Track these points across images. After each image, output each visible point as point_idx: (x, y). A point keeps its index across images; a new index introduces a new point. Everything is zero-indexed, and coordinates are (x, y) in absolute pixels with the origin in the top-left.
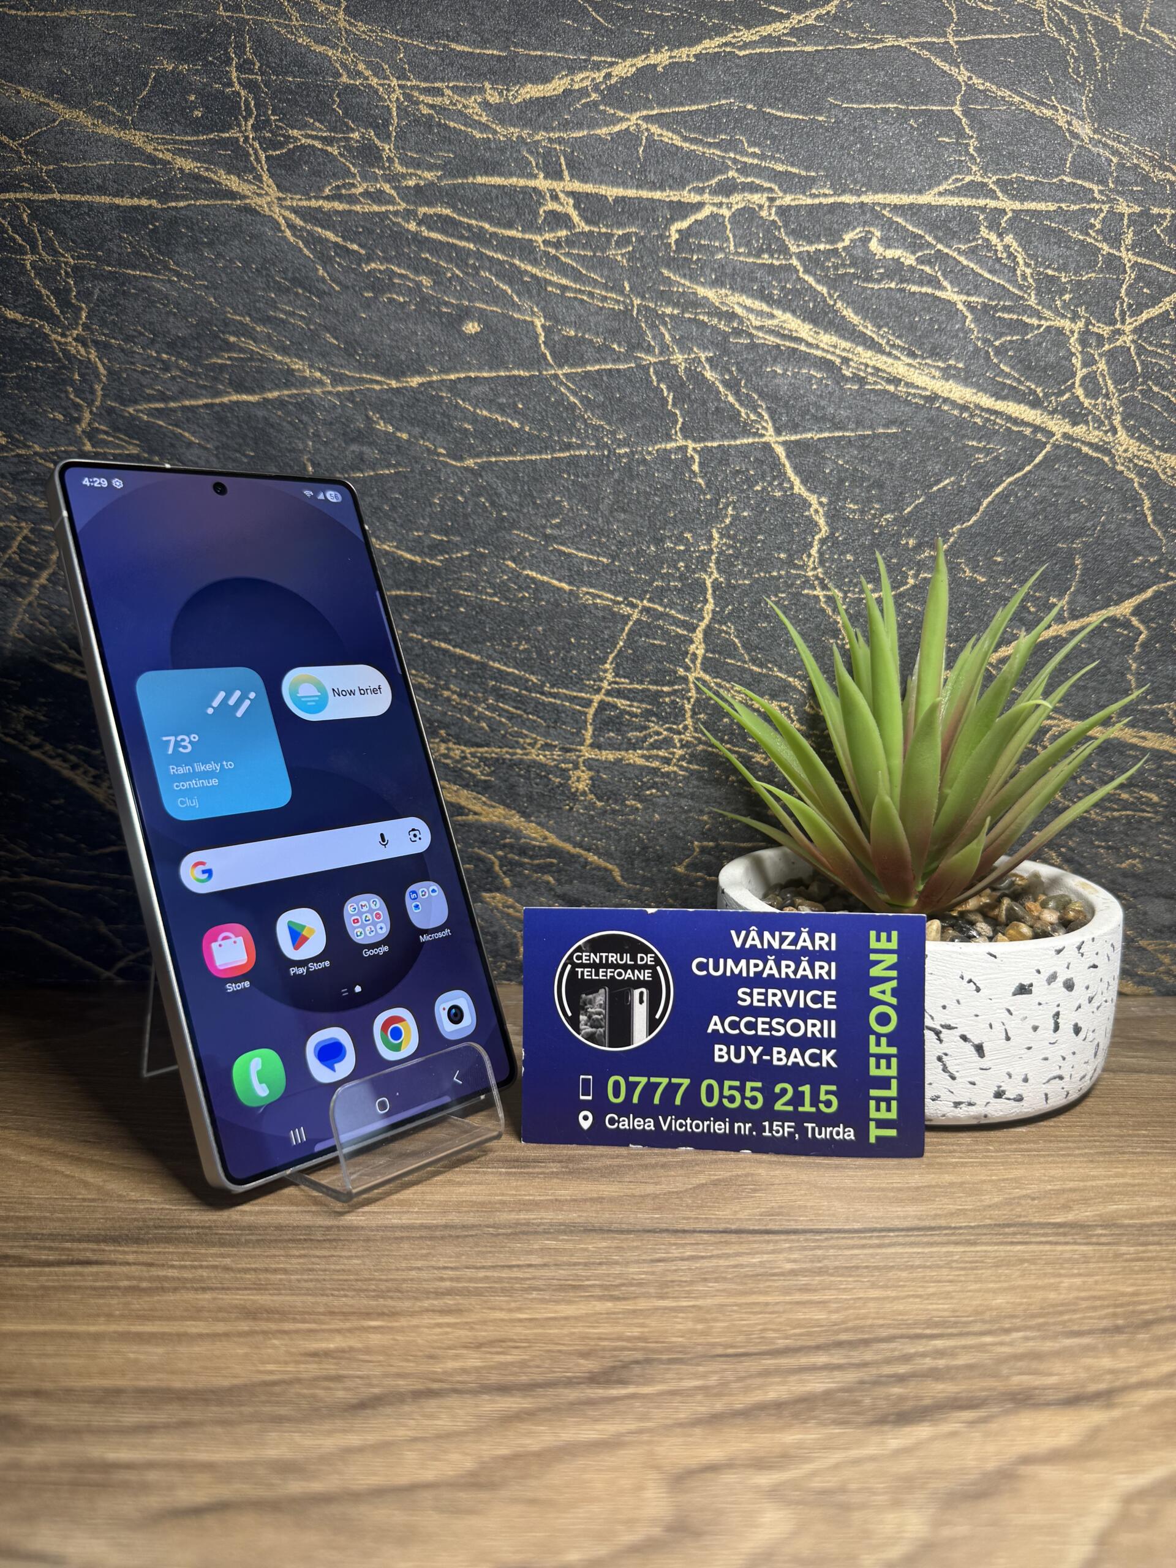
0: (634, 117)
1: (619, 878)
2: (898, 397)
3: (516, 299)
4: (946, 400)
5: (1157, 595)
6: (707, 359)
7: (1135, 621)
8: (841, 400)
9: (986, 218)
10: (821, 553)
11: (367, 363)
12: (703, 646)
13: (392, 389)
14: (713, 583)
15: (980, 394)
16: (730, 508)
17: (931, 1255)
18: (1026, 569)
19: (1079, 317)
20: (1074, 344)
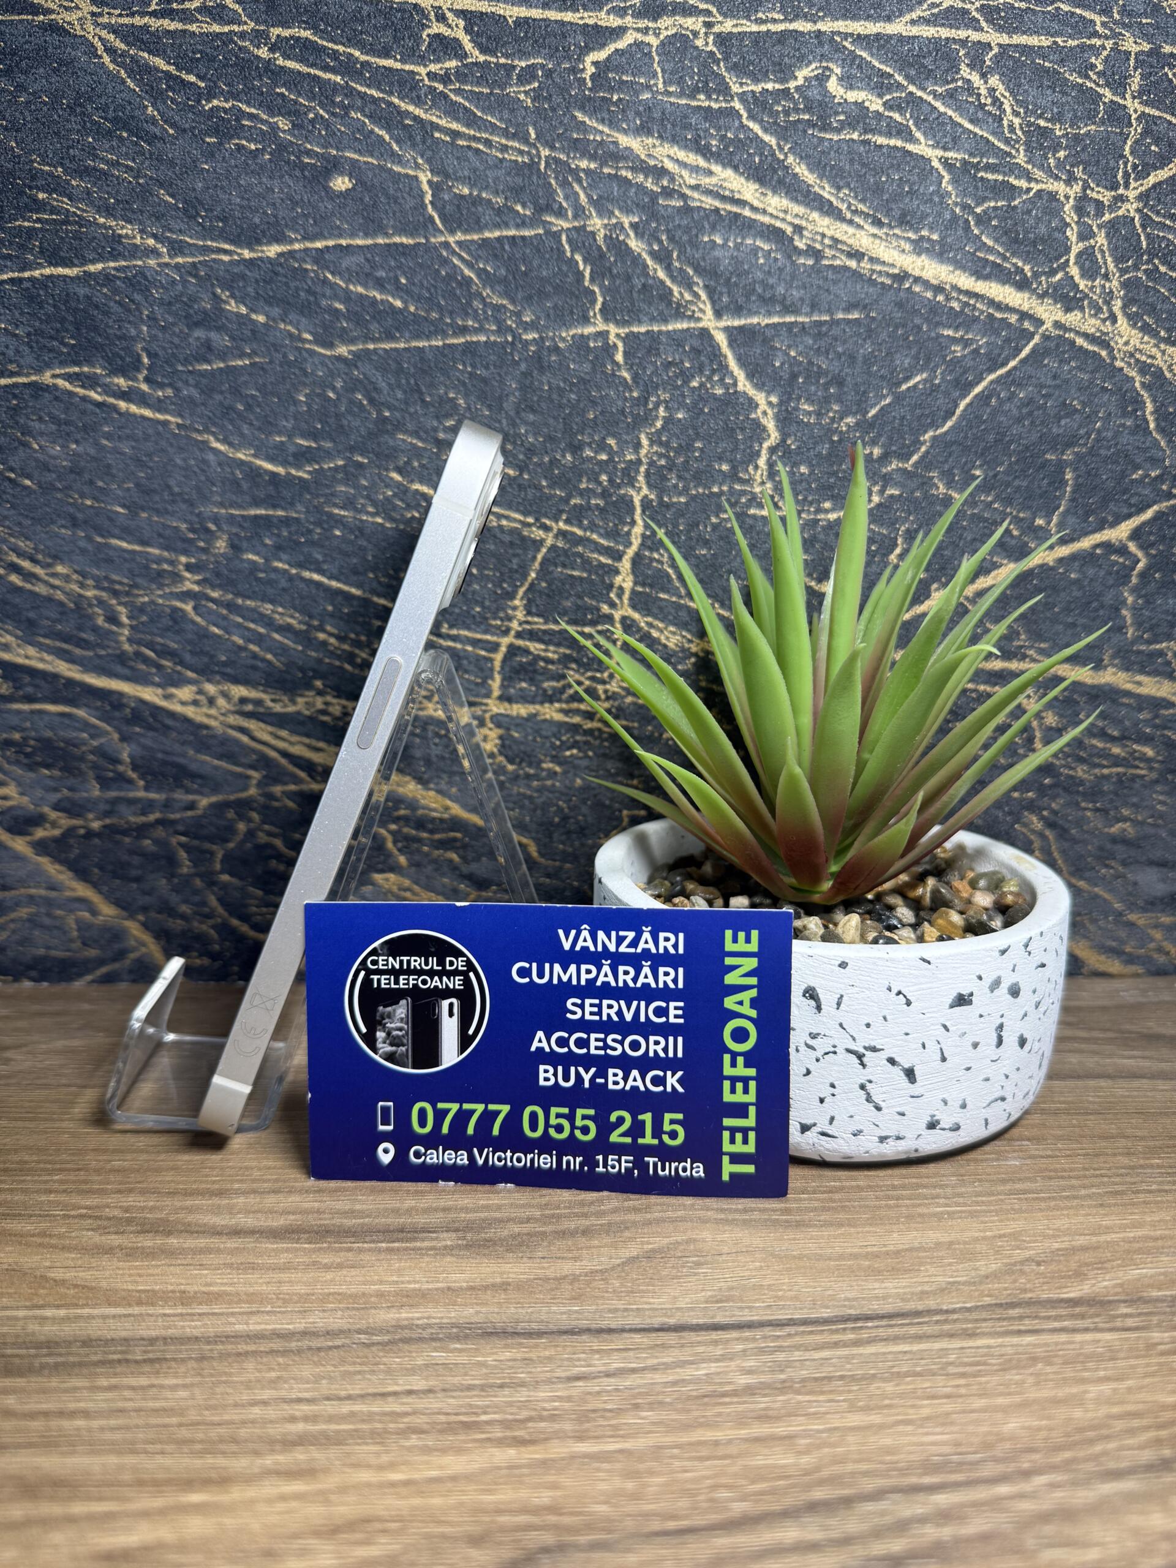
1: (535, 854)
2: (861, 275)
3: (395, 147)
4: (917, 280)
5: (1159, 516)
6: (634, 226)
7: (1132, 547)
9: (967, 55)
10: (770, 463)
11: (212, 228)
12: (631, 578)
13: (245, 260)
14: (642, 501)
15: (958, 272)
16: (661, 409)
17: (921, 1355)
18: (1008, 485)
19: (1076, 179)
20: (1069, 213)
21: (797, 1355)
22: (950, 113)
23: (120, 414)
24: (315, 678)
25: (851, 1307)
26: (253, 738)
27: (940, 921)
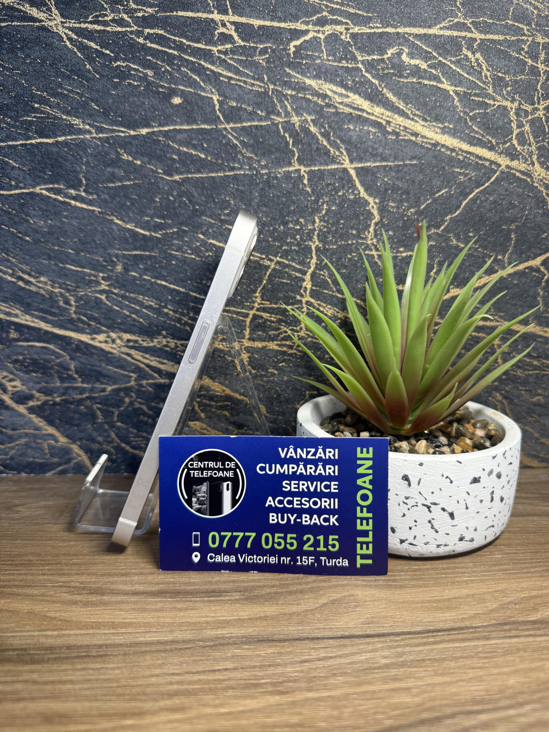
1: (265, 412)
2: (417, 144)
3: (202, 84)
4: (443, 146)
6: (312, 120)
7: (542, 269)
9: (466, 43)
10: (375, 230)
11: (116, 121)
12: (310, 283)
13: (131, 136)
14: (316, 247)
15: (462, 142)
16: (325, 205)
17: (465, 649)
18: (485, 240)
19: (515, 100)
20: (512, 115)
21: (407, 649)
23: (72, 207)
24: (163, 330)
25: (430, 626)
26: (133, 358)
27: (461, 443)
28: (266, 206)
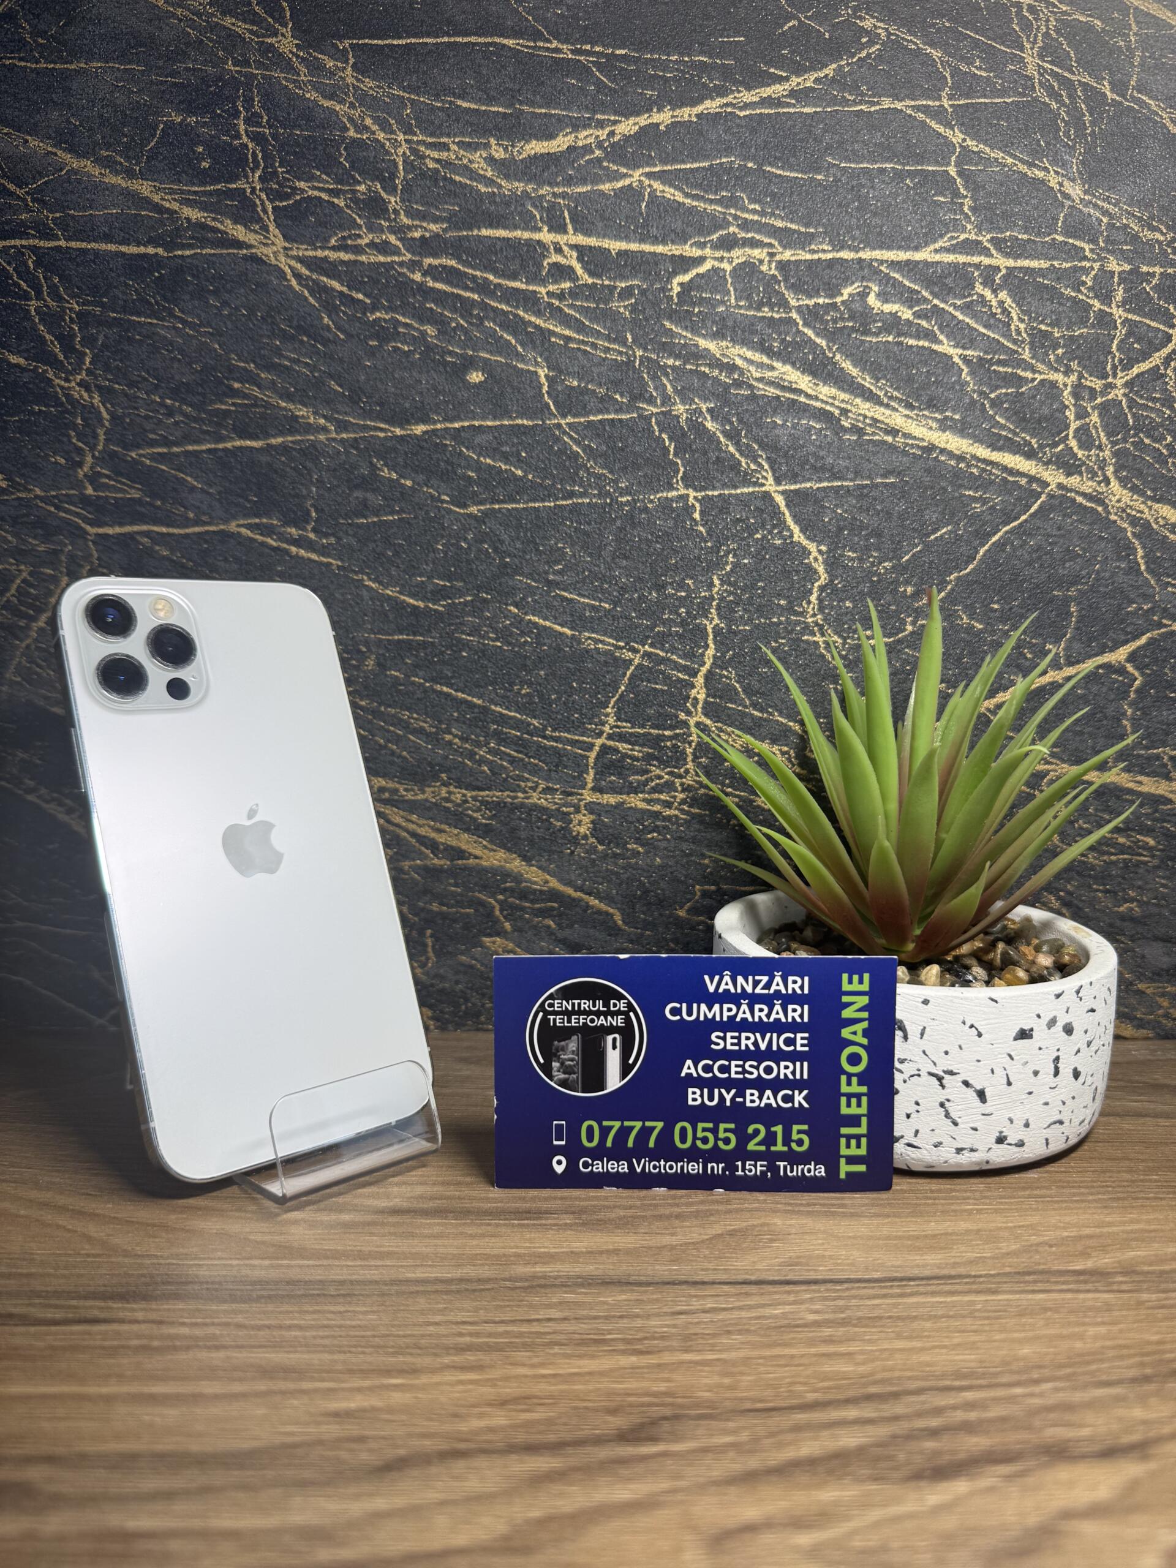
0: (637, 174)
1: (620, 923)
2: (896, 448)
3: (520, 349)
4: (943, 451)
5: (1151, 642)
6: (709, 410)
7: (1130, 668)
8: (840, 450)
9: (980, 275)
10: (820, 599)
11: (371, 411)
12: (704, 690)
13: (395, 437)
14: (714, 628)
15: (976, 445)
16: (731, 556)
18: (1022, 616)
19: (1072, 371)
20: (1067, 397)
22: (967, 320)
23: (290, 556)
24: (442, 772)
25: (897, 1272)
26: (387, 821)
28: (626, 558)
